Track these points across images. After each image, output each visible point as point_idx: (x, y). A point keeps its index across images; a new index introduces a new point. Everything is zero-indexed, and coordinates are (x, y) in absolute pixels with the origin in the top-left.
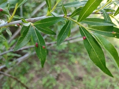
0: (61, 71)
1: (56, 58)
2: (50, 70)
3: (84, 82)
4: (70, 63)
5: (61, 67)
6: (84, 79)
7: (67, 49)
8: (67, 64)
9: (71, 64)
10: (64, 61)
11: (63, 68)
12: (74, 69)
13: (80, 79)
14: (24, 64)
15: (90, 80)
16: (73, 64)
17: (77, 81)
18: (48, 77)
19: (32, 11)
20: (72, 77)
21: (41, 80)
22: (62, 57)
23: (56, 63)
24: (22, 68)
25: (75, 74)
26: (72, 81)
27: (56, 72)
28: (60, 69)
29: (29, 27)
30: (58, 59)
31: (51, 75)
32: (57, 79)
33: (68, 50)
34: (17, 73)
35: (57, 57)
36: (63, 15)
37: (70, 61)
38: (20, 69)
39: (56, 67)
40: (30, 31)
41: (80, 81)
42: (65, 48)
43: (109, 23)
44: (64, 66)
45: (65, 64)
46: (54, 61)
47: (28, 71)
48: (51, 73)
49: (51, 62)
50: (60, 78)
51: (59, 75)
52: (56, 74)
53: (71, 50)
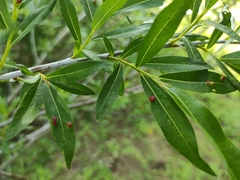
0: (120, 151)
1: (109, 125)
2: (99, 151)
3: (168, 172)
4: (138, 135)
5: (120, 143)
6: (168, 166)
7: (131, 106)
8: (133, 136)
9: (140, 137)
10: (126, 130)
11: (124, 146)
12: (147, 145)
13: (161, 166)
14: (43, 141)
15: (180, 167)
16: (144, 135)
17: (155, 171)
18: (95, 167)
19: (55, 35)
20: (144, 162)
21: (81, 173)
22: (120, 124)
23: (109, 137)
24: (40, 150)
25: (149, 157)
26: (143, 171)
27: (110, 155)
28: (117, 147)
29: (37, 83)
30: (113, 127)
31: (100, 161)
32: (114, 169)
33: (132, 109)
34: (30, 162)
35: (111, 123)
36: (106, 55)
37: (138, 130)
38: (35, 153)
39: (111, 144)
40: (39, 93)
41: (161, 171)
42: (127, 104)
43: (198, 63)
44: (126, 141)
45: (128, 137)
46: (104, 131)
47: (52, 157)
48: (99, 157)
49: (100, 135)
50: (119, 166)
51: (117, 160)
52: (111, 160)
53: (138, 108)
